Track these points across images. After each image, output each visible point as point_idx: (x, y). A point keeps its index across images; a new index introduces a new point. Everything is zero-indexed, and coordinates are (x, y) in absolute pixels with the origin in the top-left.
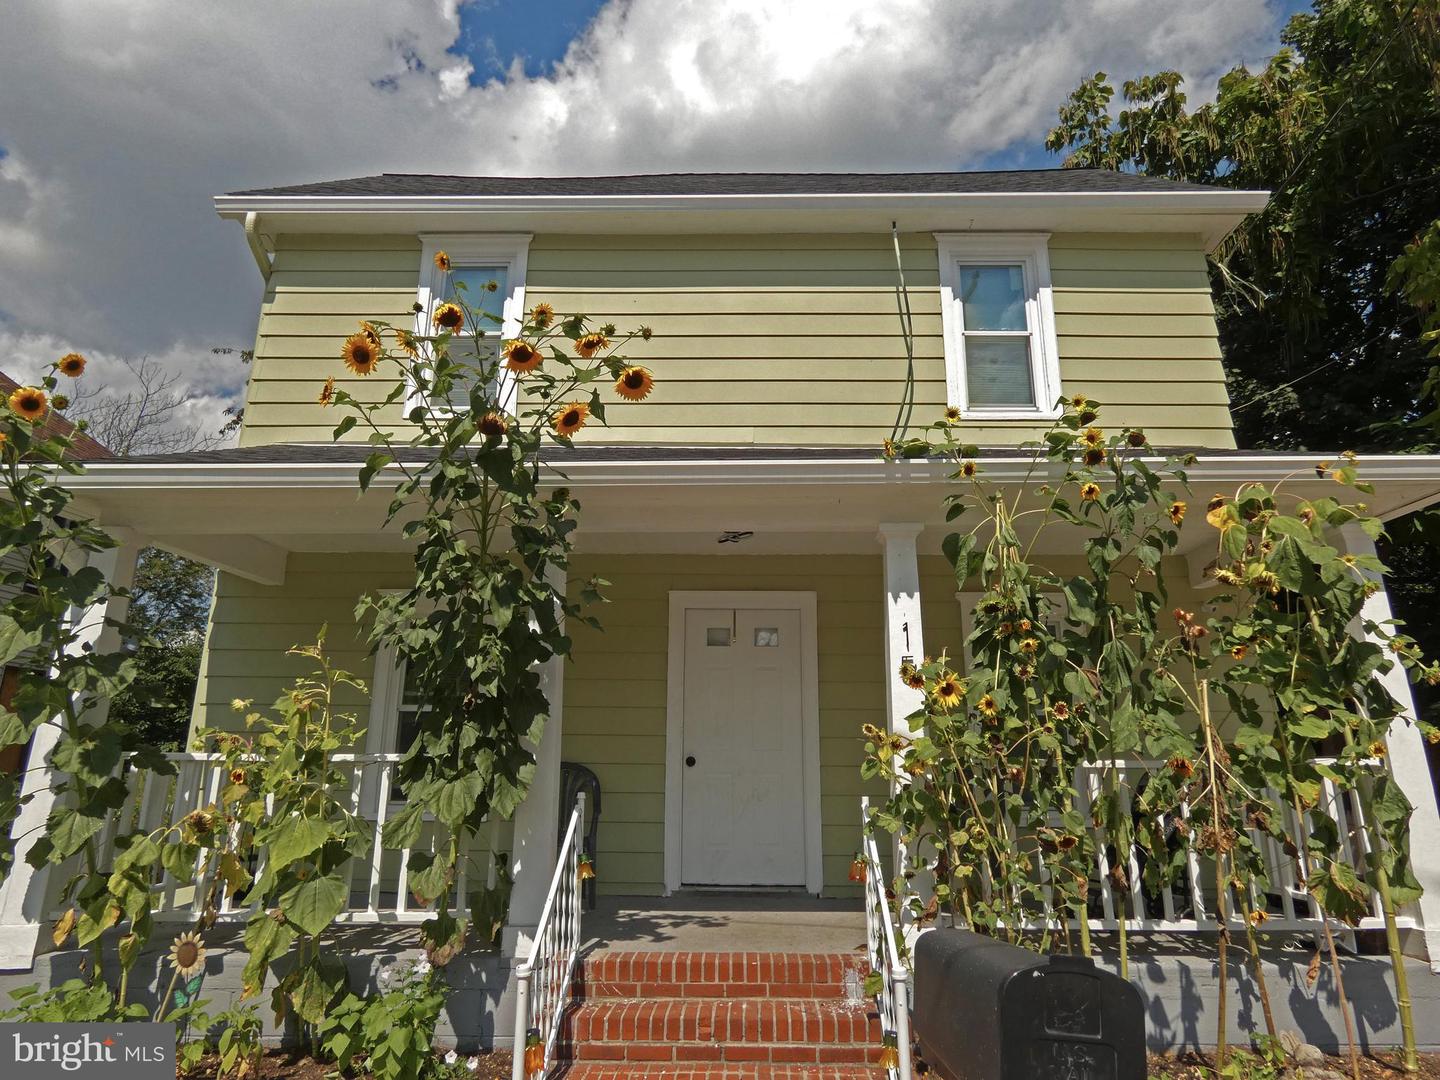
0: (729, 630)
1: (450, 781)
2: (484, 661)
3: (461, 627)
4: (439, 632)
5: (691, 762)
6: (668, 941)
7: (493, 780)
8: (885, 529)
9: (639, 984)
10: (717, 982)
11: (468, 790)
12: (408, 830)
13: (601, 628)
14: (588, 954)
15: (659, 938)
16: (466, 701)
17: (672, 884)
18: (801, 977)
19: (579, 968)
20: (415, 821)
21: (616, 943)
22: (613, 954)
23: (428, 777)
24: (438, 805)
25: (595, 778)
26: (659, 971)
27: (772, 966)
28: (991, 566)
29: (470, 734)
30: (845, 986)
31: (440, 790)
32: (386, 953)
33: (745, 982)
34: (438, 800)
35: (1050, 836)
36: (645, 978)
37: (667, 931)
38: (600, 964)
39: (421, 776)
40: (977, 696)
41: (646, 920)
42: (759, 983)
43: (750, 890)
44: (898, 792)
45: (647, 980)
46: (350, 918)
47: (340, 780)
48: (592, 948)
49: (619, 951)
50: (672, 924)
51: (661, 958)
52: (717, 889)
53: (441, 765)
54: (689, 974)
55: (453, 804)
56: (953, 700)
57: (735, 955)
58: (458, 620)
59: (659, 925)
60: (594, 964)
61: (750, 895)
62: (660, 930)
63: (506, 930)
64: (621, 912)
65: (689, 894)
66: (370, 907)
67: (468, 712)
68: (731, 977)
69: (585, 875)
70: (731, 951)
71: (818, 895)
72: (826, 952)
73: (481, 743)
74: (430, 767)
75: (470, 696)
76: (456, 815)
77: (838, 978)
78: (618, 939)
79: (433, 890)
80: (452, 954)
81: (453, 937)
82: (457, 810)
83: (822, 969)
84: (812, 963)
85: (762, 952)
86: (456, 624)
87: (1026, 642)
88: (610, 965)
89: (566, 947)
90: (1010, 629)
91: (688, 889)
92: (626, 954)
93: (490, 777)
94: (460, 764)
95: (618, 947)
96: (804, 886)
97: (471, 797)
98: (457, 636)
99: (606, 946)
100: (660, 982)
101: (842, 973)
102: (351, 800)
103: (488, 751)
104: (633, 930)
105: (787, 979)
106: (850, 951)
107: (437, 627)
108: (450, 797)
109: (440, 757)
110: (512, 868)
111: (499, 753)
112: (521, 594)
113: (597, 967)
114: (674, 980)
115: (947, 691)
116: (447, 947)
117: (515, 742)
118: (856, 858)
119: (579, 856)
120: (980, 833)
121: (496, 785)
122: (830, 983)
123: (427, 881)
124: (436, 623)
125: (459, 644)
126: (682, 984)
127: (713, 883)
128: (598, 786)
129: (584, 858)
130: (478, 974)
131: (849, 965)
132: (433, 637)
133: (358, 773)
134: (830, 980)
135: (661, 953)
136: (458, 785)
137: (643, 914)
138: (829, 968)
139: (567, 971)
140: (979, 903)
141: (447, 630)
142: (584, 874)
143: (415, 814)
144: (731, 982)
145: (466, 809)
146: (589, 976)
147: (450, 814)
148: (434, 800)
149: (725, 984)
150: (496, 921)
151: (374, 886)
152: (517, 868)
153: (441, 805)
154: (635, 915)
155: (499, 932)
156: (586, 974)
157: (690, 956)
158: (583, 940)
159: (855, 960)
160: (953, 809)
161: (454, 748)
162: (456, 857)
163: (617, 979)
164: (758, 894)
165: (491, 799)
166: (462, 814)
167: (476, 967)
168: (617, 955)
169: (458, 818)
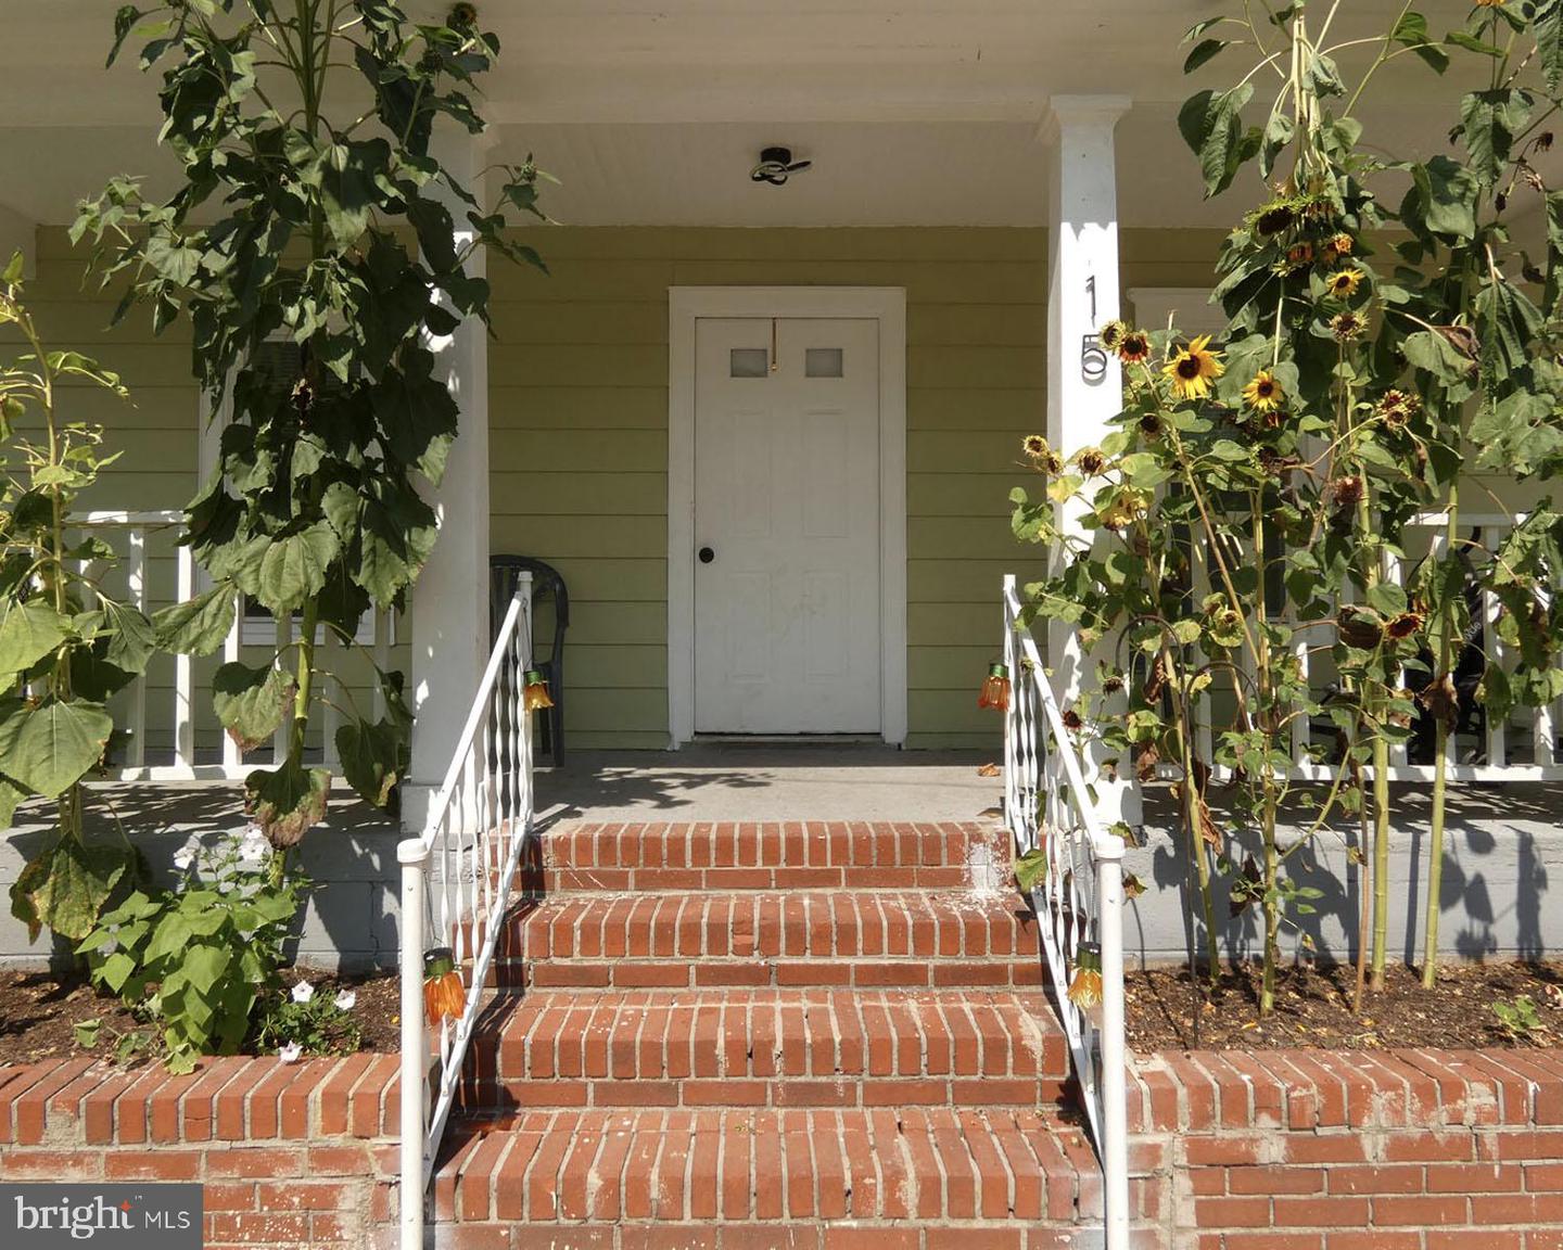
0: (765, 351)
1: (278, 538)
2: (318, 311)
3: (270, 248)
4: (228, 256)
5: (706, 555)
6: (679, 808)
7: (357, 538)
8: (1062, 105)
9: (631, 871)
10: (759, 865)
11: (312, 554)
12: (208, 621)
13: (543, 267)
14: (547, 827)
15: (666, 803)
16: (296, 392)
17: (681, 732)
18: (898, 858)
19: (532, 848)
20: (219, 609)
21: (595, 810)
22: (588, 827)
23: (241, 536)
24: (257, 579)
25: (560, 580)
26: (665, 851)
27: (851, 842)
28: (1280, 136)
29: (308, 456)
30: (969, 870)
31: (261, 552)
32: (212, 828)
33: (807, 865)
34: (257, 570)
35: (1371, 617)
36: (641, 861)
37: (679, 793)
38: (567, 841)
39: (229, 536)
40: (1239, 381)
41: (646, 779)
42: (829, 866)
43: (798, 739)
44: (1069, 564)
45: (645, 865)
46: (145, 776)
47: (104, 554)
48: (556, 818)
49: (598, 822)
50: (683, 784)
51: (667, 832)
52: (748, 739)
53: (257, 510)
54: (713, 856)
55: (285, 576)
56: (1196, 387)
57: (787, 825)
58: (265, 236)
59: (664, 786)
60: (556, 842)
61: (798, 746)
62: (668, 793)
63: (405, 791)
64: (606, 770)
65: (706, 746)
66: (178, 758)
67: (304, 415)
68: (783, 857)
69: (536, 703)
70: (781, 821)
71: (900, 745)
72: (934, 820)
73: (331, 472)
74: (244, 517)
75: (303, 382)
76: (288, 595)
77: (957, 856)
78: (597, 805)
79: (262, 725)
80: (305, 828)
81: (306, 800)
82: (290, 585)
83: (932, 844)
84: (916, 837)
85: (831, 821)
86: (262, 242)
87: (1341, 275)
88: (584, 844)
89: (506, 815)
90: (1308, 255)
91: (703, 739)
92: (609, 827)
93: (350, 533)
94: (295, 508)
95: (599, 817)
96: (879, 734)
97: (318, 565)
98: (267, 266)
99: (579, 814)
100: (666, 867)
101: (965, 850)
102: (129, 588)
103: (346, 487)
104: (622, 793)
105: (875, 860)
106: (972, 816)
107: (226, 246)
108: (279, 564)
109: (254, 493)
110: (412, 695)
111: (371, 496)
112: (381, 181)
113: (562, 845)
114: (689, 865)
115: (1188, 370)
116: (296, 815)
117: (400, 477)
118: (991, 672)
119: (526, 674)
120: (1230, 619)
121: (365, 548)
122: (945, 865)
123: (250, 710)
124: (223, 238)
125: (268, 278)
126: (704, 869)
127: (741, 731)
128: (564, 592)
129: (533, 676)
130: (366, 859)
131: (977, 838)
132: (216, 263)
133: (136, 541)
134: (944, 860)
135: (667, 825)
136: (293, 546)
137: (639, 773)
138: (944, 842)
139: (512, 853)
140: (1226, 734)
141: (245, 250)
142: (535, 701)
143: (219, 597)
144: (783, 866)
145: (308, 584)
146: (549, 859)
147: (277, 593)
148: (248, 570)
149: (772, 868)
150: (385, 772)
151: (183, 724)
152: (422, 693)
153: (262, 578)
154: (629, 773)
155: (394, 794)
156: (545, 856)
157: (714, 828)
158: (539, 804)
159: (986, 831)
160: (1166, 586)
161: (281, 476)
162: (310, 674)
163: (596, 864)
164: (810, 744)
165: (357, 573)
166: (300, 593)
167: (361, 847)
168: (595, 828)
169: (292, 599)
